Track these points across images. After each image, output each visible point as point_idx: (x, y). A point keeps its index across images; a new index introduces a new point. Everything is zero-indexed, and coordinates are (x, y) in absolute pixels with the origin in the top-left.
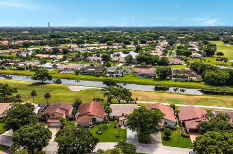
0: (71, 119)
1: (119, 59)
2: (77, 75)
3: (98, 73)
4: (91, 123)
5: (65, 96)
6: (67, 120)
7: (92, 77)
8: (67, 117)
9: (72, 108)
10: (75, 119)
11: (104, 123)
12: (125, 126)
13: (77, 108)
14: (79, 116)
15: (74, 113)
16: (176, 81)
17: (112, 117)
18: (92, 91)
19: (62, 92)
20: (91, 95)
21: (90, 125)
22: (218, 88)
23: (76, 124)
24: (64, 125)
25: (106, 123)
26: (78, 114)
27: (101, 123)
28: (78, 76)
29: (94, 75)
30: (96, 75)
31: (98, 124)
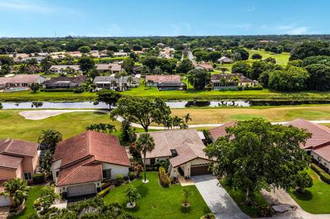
0: (39, 181)
1: (110, 67)
2: (35, 92)
3: (77, 86)
4: (101, 185)
5: (13, 131)
6: (29, 184)
7: (66, 95)
8: (26, 175)
9: (39, 152)
10: (50, 178)
11: (132, 178)
12: (187, 179)
13: (53, 150)
14: (61, 169)
15: (46, 163)
16: (223, 90)
17: (148, 162)
18: (76, 116)
19: (5, 124)
20: (75, 123)
21: (99, 190)
22: (295, 95)
23: (57, 191)
24: (21, 198)
25: (138, 177)
26: (56, 165)
27: (126, 178)
28: (37, 95)
29: (71, 91)
30: (75, 90)
31: (118, 182)
